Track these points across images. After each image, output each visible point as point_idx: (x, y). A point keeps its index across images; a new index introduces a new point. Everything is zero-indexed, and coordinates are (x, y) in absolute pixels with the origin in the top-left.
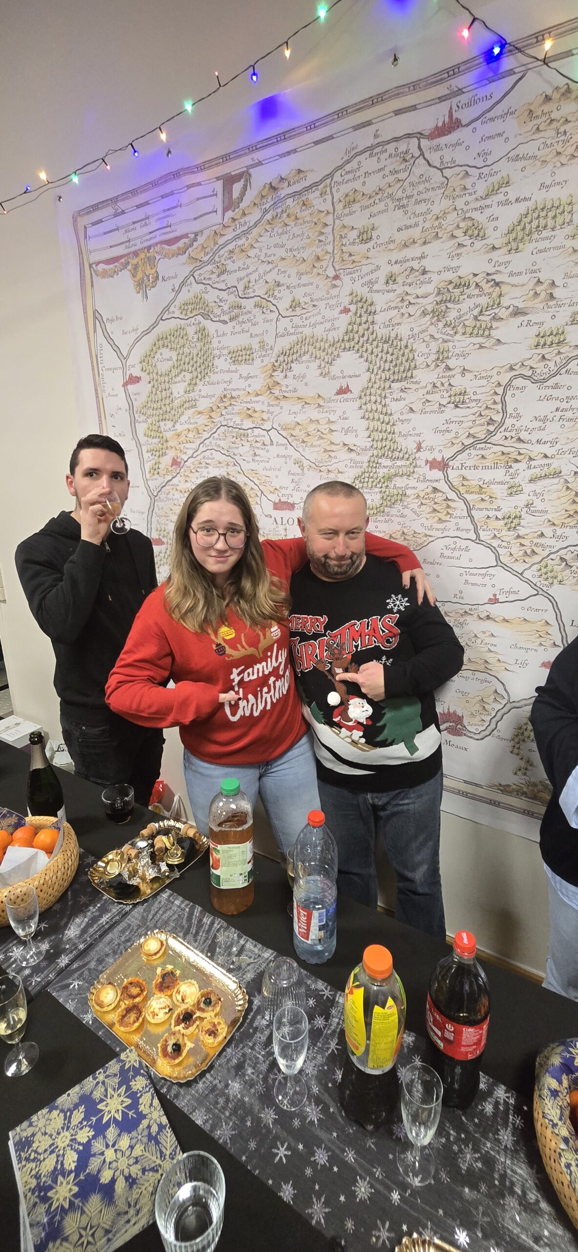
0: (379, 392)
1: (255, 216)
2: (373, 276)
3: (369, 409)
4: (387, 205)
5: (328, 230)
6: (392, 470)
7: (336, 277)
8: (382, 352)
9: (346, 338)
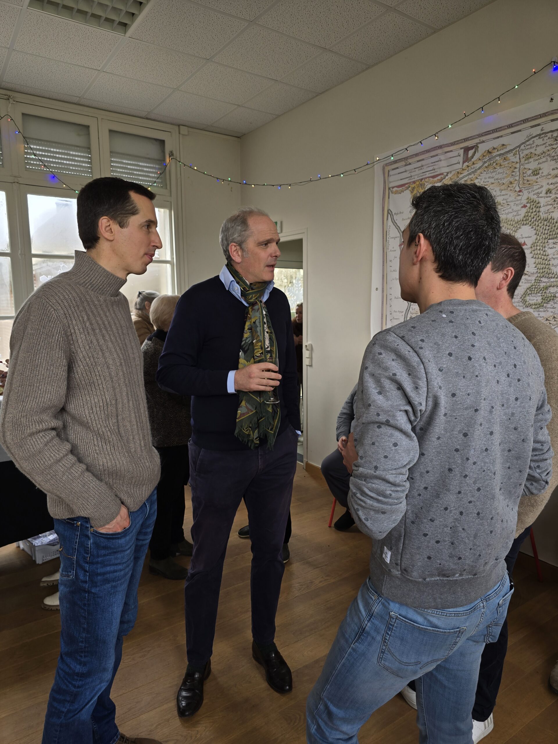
0: (541, 244)
1: (480, 164)
2: (540, 191)
3: (536, 253)
4: (547, 159)
5: (517, 170)
6: (548, 284)
7: (520, 191)
8: (543, 225)
9: (524, 219)
